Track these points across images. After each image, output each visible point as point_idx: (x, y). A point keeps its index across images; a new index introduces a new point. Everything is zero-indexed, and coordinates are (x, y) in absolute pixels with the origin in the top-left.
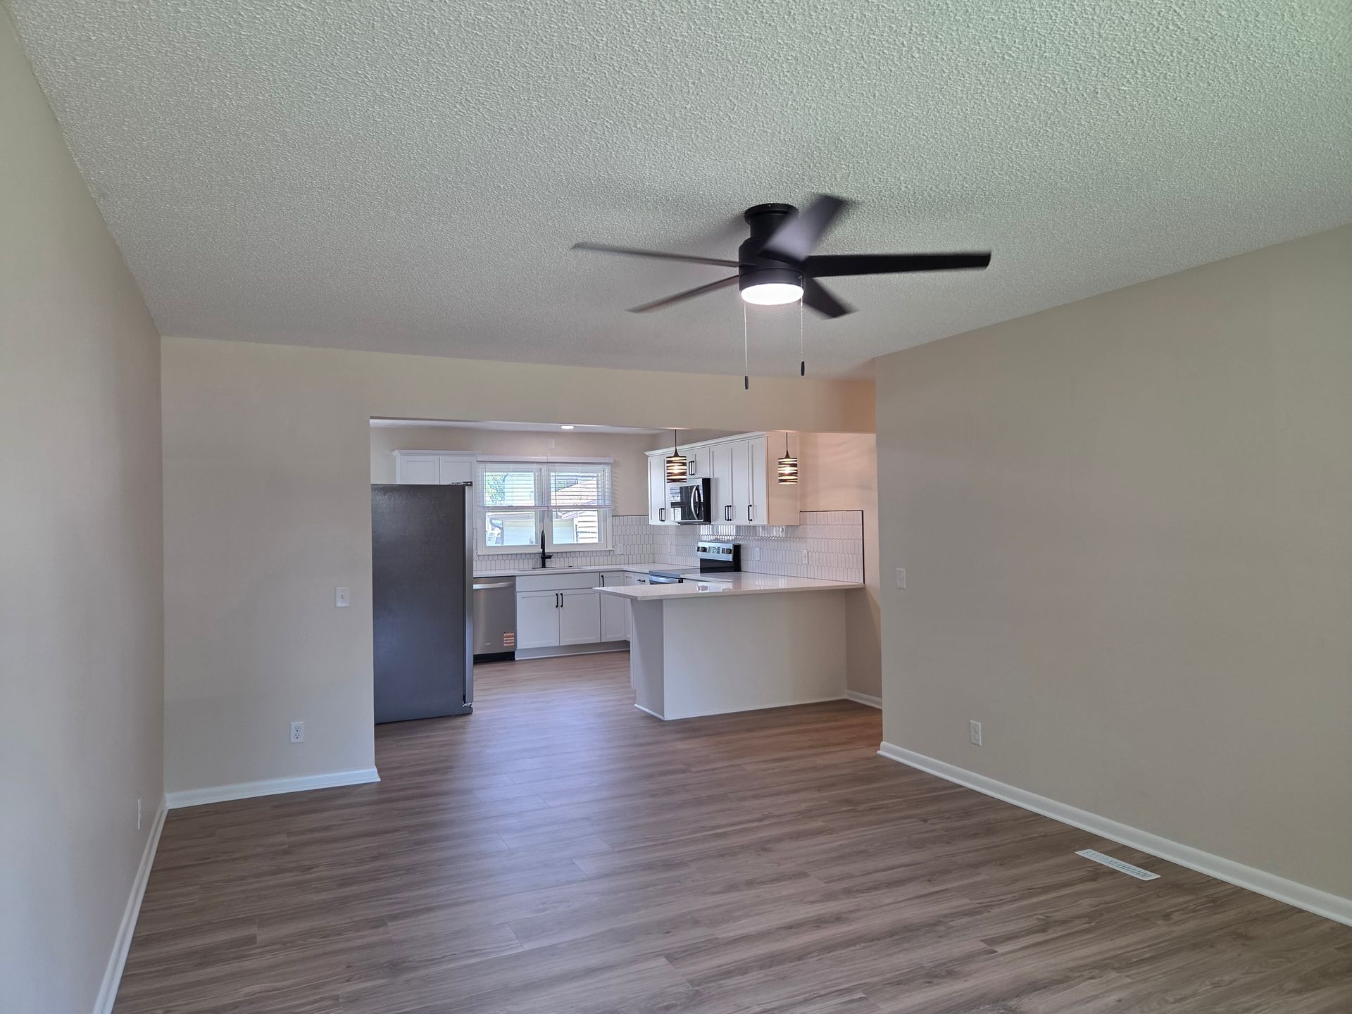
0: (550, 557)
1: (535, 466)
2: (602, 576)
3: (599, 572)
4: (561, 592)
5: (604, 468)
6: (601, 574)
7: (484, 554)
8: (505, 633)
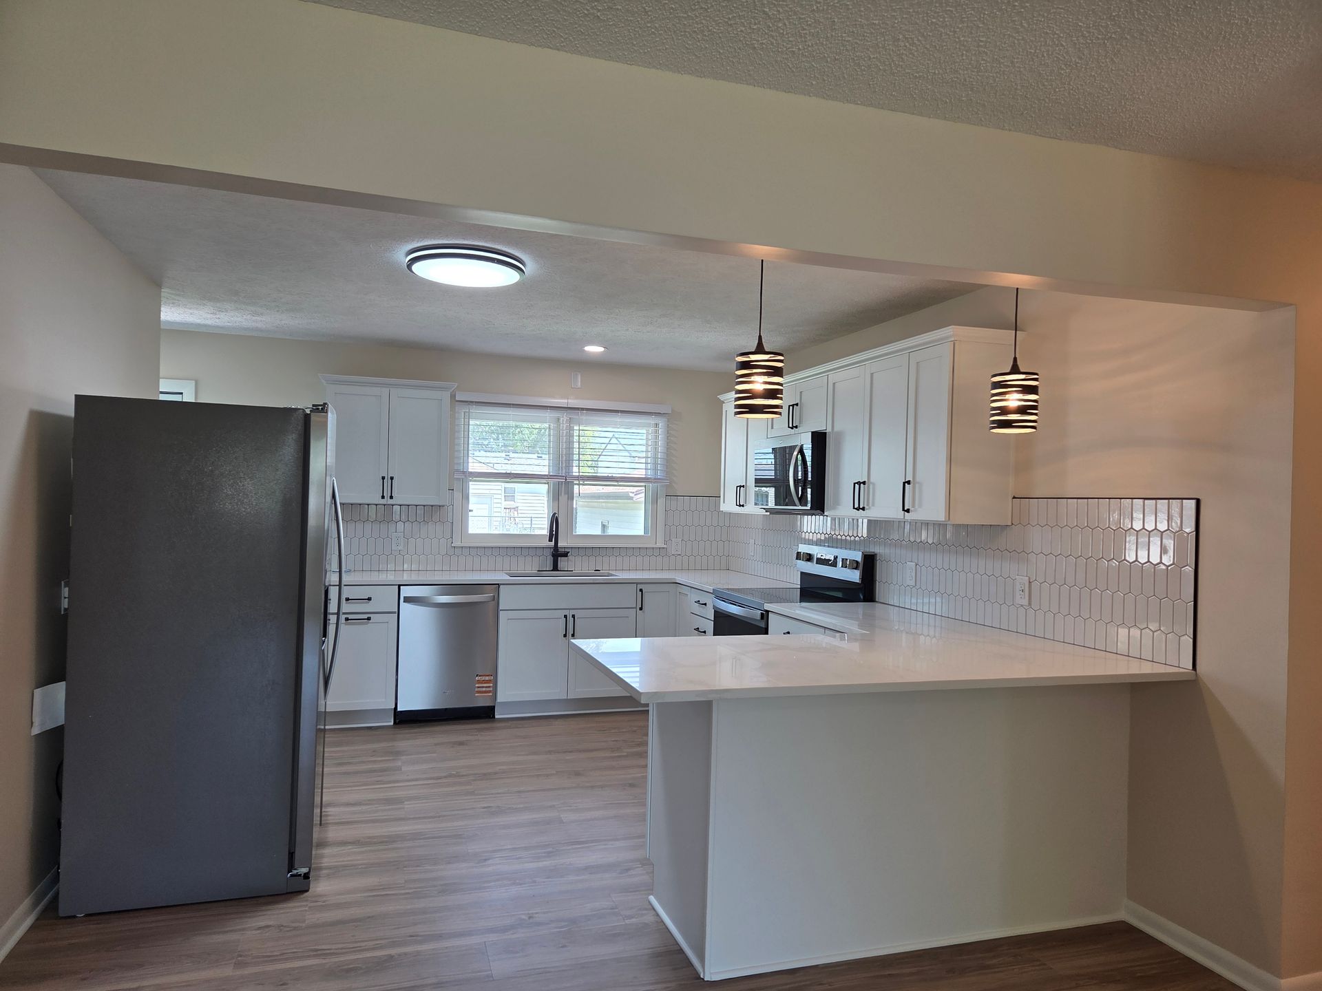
0: (565, 555)
2: (641, 590)
3: (637, 584)
4: (572, 612)
5: (656, 421)
6: (640, 587)
7: (462, 545)
8: (477, 676)
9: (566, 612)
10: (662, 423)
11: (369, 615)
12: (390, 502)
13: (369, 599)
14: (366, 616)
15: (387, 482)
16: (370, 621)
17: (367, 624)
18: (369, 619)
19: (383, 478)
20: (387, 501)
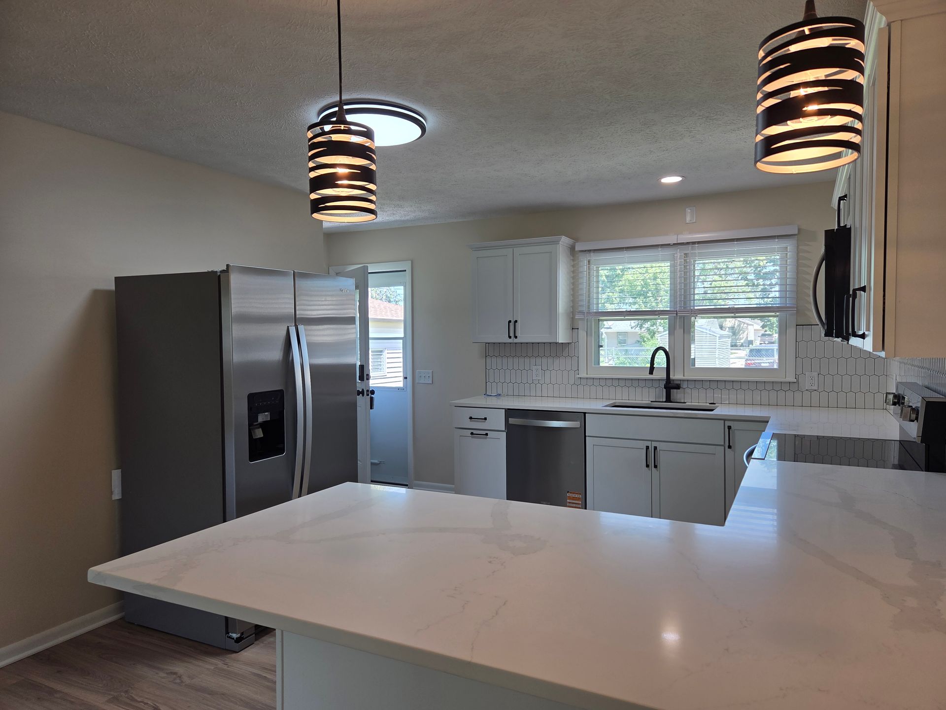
0: (678, 387)
1: (668, 252)
2: (729, 428)
3: (725, 420)
4: (654, 444)
5: (784, 245)
6: (728, 423)
7: (588, 376)
8: (568, 492)
9: (648, 444)
10: (790, 245)
11: (487, 432)
12: (516, 341)
13: (485, 419)
14: (484, 432)
15: (513, 324)
16: (488, 437)
17: (486, 438)
18: (487, 434)
19: (510, 322)
20: (513, 340)
